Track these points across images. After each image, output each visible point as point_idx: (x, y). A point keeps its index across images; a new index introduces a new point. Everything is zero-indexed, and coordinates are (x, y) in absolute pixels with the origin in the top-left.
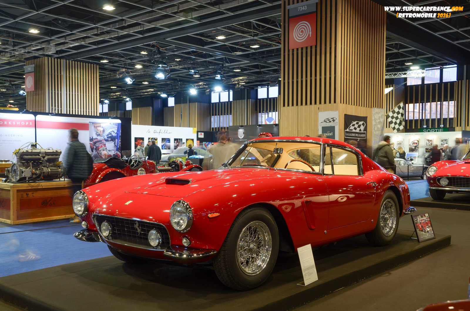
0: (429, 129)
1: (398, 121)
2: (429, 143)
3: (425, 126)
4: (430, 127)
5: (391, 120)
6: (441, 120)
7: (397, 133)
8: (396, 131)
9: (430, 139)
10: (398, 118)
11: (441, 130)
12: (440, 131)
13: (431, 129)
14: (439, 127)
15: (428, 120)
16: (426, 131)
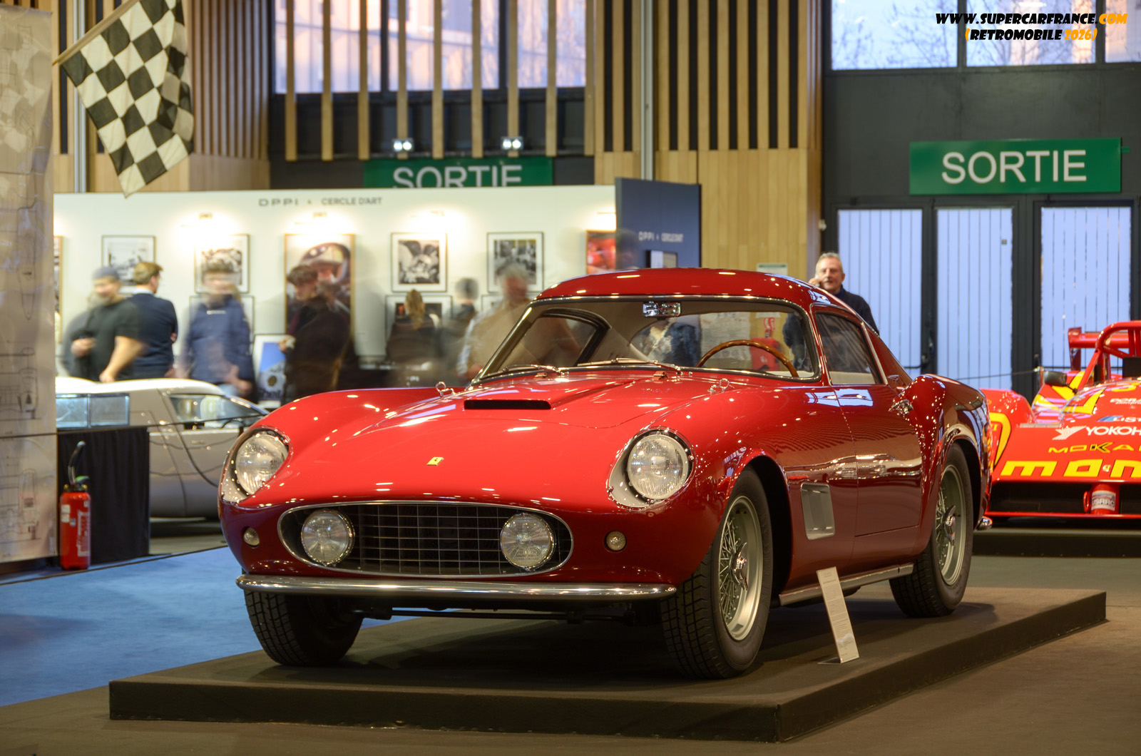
0: (431, 161)
1: (149, 107)
2: (420, 269)
3: (403, 146)
4: (438, 151)
5: (101, 94)
6: (505, 102)
7: (140, 191)
8: (132, 175)
9: (423, 239)
10: (151, 86)
11: (510, 174)
12: (505, 179)
13: (441, 165)
14: (493, 153)
15: (419, 102)
16: (413, 180)
